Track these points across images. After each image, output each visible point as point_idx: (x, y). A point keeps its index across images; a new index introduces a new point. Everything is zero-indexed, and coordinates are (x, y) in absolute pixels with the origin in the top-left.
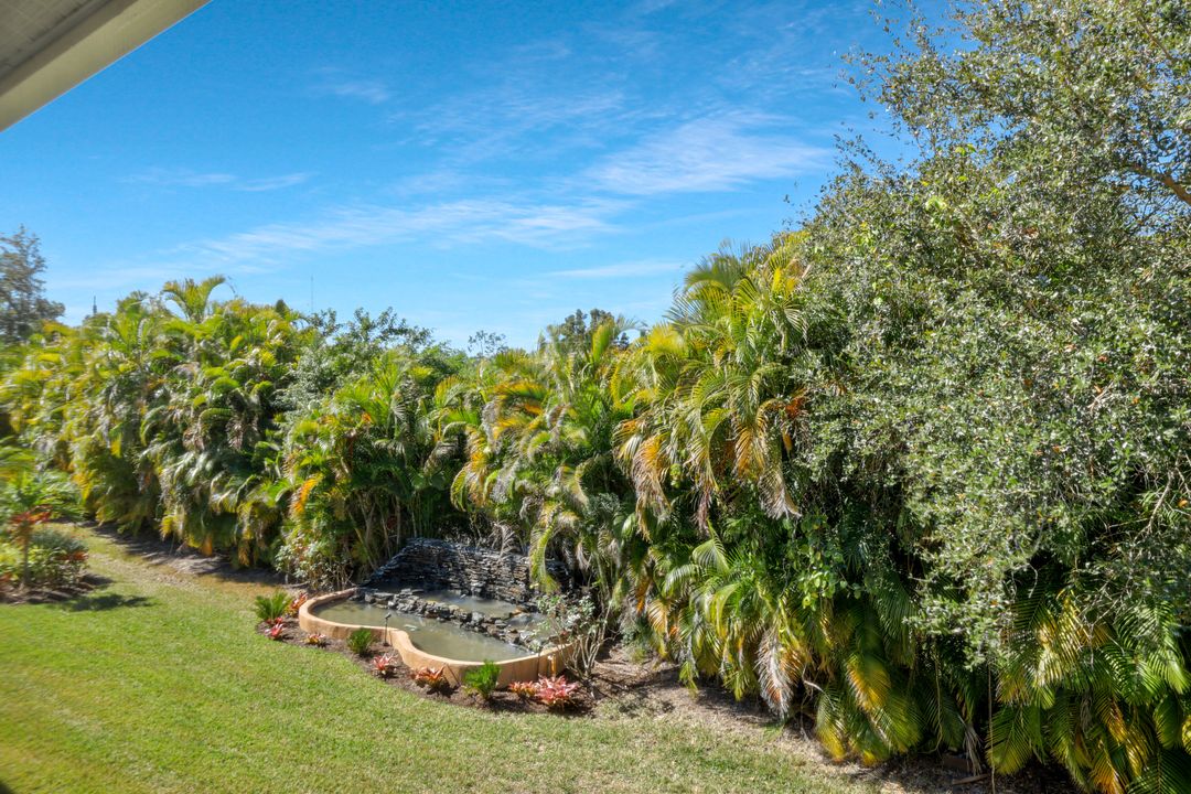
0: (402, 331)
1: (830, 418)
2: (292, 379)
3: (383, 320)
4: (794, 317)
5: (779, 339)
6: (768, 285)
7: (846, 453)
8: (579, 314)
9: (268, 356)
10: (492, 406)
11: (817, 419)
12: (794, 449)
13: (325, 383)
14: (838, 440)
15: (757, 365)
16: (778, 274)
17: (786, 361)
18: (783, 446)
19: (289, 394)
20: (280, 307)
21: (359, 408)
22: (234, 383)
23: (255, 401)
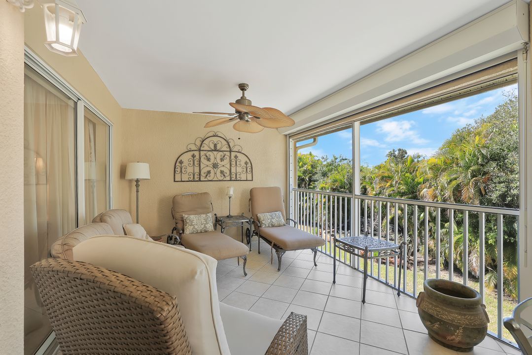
0: (346, 159)
2: (316, 173)
3: (340, 157)
4: (484, 152)
5: (478, 159)
6: (474, 141)
7: (507, 194)
8: (394, 150)
9: (310, 167)
10: (377, 180)
11: (495, 183)
12: (486, 192)
13: (324, 175)
14: (504, 190)
15: (470, 167)
16: (477, 138)
17: (482, 165)
18: (481, 192)
19: (315, 177)
20: (311, 154)
21: (335, 181)
22: (302, 175)
23: (307, 179)
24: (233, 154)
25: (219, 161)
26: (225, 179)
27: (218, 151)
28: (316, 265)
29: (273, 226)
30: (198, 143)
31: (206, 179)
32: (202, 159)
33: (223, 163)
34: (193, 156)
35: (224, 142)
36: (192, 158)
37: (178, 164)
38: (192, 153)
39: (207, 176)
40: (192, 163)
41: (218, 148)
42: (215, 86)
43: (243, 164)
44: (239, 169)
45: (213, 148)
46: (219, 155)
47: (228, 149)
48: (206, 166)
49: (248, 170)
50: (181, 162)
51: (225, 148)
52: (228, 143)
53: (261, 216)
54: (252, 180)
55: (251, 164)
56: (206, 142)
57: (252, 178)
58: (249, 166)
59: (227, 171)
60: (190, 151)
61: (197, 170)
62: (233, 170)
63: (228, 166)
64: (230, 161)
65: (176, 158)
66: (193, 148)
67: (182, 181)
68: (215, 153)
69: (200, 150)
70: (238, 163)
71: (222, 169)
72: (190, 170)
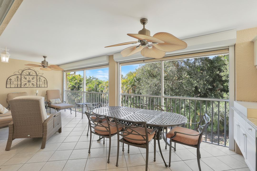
0: (95, 78)
1: (137, 88)
2: (81, 84)
3: (93, 77)
4: (135, 79)
9: (78, 81)
10: (105, 87)
15: (131, 83)
16: (134, 74)
19: (81, 86)
21: (90, 87)
22: (74, 84)
23: (77, 87)
24: (38, 77)
25: (31, 79)
26: (34, 87)
27: (30, 75)
28: (71, 114)
29: (56, 103)
30: (20, 72)
31: (24, 87)
32: (22, 79)
33: (33, 80)
34: (18, 77)
35: (34, 72)
36: (17, 78)
37: (8, 80)
38: (17, 76)
39: (25, 85)
40: (17, 80)
41: (31, 74)
42: (34, 55)
43: (43, 81)
44: (41, 83)
45: (28, 74)
46: (31, 77)
47: (36, 75)
48: (24, 81)
49: (45, 83)
50: (10, 80)
51: (34, 74)
52: (36, 72)
53: (51, 100)
54: (47, 87)
55: (47, 81)
56: (25, 71)
57: (47, 86)
58: (46, 82)
59: (35, 84)
60: (15, 75)
61: (19, 83)
62: (38, 83)
63: (36, 81)
64: (37, 80)
65: (8, 78)
66: (18, 73)
67: (11, 88)
68: (29, 76)
69: (21, 75)
70: (40, 80)
71: (33, 83)
72: (16, 83)
